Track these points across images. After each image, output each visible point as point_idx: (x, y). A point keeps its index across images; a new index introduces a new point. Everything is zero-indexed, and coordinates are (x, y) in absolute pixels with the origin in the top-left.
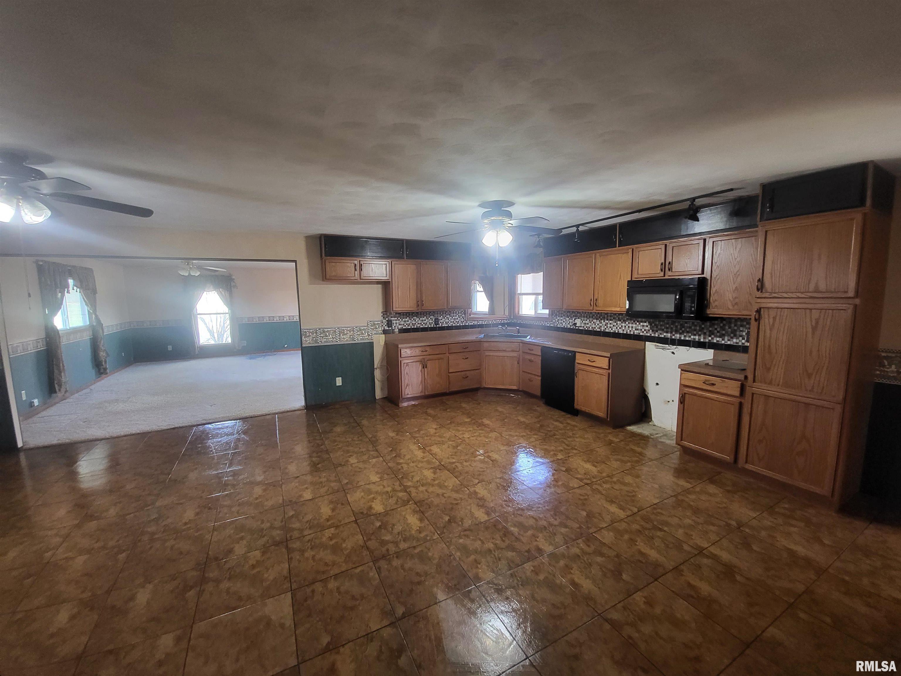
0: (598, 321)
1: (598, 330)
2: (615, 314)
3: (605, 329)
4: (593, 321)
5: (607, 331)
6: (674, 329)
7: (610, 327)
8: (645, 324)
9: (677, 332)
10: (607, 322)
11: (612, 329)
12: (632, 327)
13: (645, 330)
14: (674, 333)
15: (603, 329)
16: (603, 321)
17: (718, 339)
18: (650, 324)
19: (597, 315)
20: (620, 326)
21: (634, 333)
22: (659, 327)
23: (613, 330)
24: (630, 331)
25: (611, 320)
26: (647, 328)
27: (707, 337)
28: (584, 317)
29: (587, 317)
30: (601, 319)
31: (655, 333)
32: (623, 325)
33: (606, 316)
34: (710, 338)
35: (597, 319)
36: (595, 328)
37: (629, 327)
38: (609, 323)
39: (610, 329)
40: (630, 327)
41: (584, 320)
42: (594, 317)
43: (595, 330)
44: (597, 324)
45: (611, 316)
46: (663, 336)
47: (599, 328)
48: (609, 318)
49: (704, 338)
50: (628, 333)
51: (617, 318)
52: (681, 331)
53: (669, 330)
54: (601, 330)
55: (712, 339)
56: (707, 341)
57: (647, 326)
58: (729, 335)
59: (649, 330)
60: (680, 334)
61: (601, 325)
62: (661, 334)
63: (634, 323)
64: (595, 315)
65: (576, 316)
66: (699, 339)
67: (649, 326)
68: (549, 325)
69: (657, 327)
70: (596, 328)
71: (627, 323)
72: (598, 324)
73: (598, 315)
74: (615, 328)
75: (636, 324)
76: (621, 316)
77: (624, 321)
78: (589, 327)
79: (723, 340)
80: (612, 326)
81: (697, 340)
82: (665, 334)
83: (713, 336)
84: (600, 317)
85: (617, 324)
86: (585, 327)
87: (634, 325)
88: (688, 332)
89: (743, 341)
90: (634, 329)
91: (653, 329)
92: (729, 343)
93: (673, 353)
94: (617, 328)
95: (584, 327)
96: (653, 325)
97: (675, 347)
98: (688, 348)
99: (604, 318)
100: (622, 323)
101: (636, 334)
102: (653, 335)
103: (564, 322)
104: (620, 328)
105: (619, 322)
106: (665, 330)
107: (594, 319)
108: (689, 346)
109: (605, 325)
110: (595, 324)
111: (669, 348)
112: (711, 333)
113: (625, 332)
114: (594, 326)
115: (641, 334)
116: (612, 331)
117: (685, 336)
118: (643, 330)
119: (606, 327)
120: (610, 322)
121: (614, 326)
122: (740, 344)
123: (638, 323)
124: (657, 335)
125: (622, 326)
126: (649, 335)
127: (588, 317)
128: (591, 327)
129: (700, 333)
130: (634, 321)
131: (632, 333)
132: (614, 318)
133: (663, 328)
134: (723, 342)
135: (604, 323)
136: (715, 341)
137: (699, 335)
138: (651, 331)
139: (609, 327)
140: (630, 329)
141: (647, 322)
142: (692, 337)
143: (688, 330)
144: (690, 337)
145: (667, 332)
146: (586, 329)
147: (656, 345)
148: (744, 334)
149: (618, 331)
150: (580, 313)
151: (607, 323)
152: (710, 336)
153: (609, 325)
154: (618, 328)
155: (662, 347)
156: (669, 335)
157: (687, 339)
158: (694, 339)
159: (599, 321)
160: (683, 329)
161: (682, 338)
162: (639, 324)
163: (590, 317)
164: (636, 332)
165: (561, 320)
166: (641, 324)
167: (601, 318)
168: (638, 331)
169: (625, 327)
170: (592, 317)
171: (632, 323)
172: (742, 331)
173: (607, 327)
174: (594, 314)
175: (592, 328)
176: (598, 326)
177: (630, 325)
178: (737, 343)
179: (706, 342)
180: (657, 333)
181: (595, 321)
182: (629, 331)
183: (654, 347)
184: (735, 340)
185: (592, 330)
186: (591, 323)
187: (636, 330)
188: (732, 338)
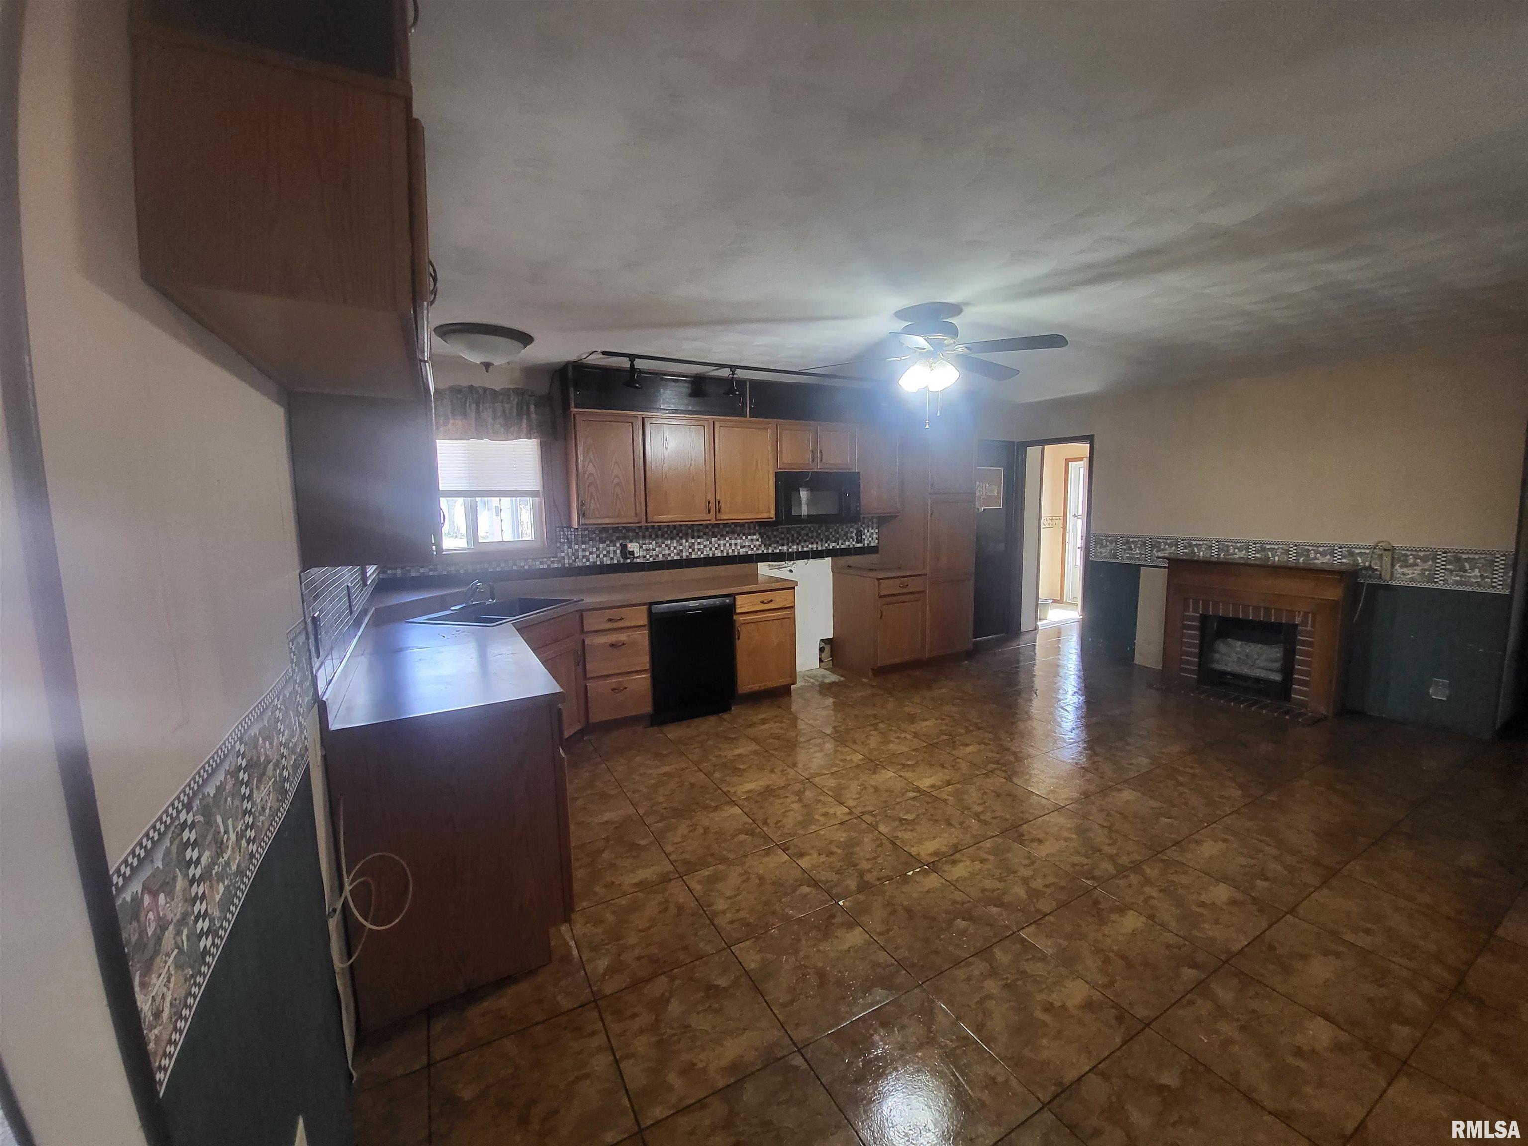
0: (675, 541)
1: (676, 558)
2: (707, 526)
3: (690, 553)
4: (666, 542)
5: (693, 556)
6: (790, 538)
7: (699, 550)
8: (754, 537)
9: (793, 542)
10: (693, 541)
11: (702, 553)
12: (736, 544)
13: (755, 546)
14: (790, 544)
15: (685, 554)
16: (684, 541)
17: (834, 544)
18: (761, 536)
19: (672, 532)
20: (716, 545)
21: (739, 553)
22: (773, 539)
23: (705, 553)
24: (733, 551)
25: (699, 537)
26: (757, 543)
27: (824, 543)
28: (644, 537)
29: (650, 536)
30: (681, 538)
31: (768, 549)
32: (722, 542)
33: (690, 531)
34: (826, 545)
35: (672, 539)
36: (670, 555)
37: (730, 545)
38: (696, 543)
39: (699, 553)
40: (733, 545)
41: (645, 544)
42: (666, 536)
43: (670, 558)
44: (672, 548)
45: (699, 531)
46: (778, 551)
47: (678, 554)
48: (696, 534)
49: (822, 546)
50: (730, 554)
51: (710, 533)
52: (798, 541)
53: (786, 542)
54: (682, 556)
55: (829, 545)
56: (824, 548)
57: (757, 540)
58: (842, 539)
59: (760, 546)
60: (798, 544)
61: (681, 548)
62: (775, 548)
63: (738, 538)
64: (669, 532)
65: (625, 538)
66: (817, 548)
67: (760, 540)
68: (545, 566)
69: (770, 539)
70: (673, 555)
71: (727, 539)
72: (675, 548)
73: (675, 531)
74: (708, 549)
75: (741, 538)
76: (716, 530)
77: (721, 536)
78: (657, 556)
79: (838, 544)
80: (702, 546)
81: (815, 549)
82: (780, 548)
83: (829, 542)
84: (678, 535)
85: (711, 543)
86: (648, 556)
87: (739, 541)
88: (805, 541)
89: (853, 543)
90: (739, 547)
91: (765, 543)
92: (842, 546)
93: (791, 571)
94: (711, 549)
95: (645, 557)
96: (765, 536)
97: (792, 562)
98: (806, 560)
99: (686, 536)
100: (719, 539)
101: (741, 554)
102: (765, 551)
103: (591, 553)
104: (716, 549)
105: (713, 539)
106: (780, 542)
107: (666, 539)
108: (808, 558)
109: (690, 547)
110: (669, 549)
111: (786, 565)
112: (827, 539)
113: (725, 554)
114: (667, 552)
115: (750, 552)
116: (702, 556)
117: (803, 547)
118: (752, 546)
119: (690, 550)
120: (699, 540)
121: (705, 546)
122: (851, 546)
123: (744, 538)
124: (771, 551)
125: (719, 545)
126: (760, 552)
127: (653, 536)
128: (660, 556)
129: (817, 540)
130: (738, 535)
131: (736, 553)
132: (705, 534)
133: (778, 539)
134: (838, 547)
135: (687, 544)
136: (831, 547)
137: (817, 543)
138: (762, 546)
139: (696, 550)
140: (733, 548)
141: (757, 534)
142: (810, 546)
143: (805, 538)
144: (808, 546)
145: (783, 545)
146: (651, 560)
147: (769, 565)
148: (853, 535)
149: (714, 554)
150: (634, 531)
151: (693, 543)
152: (826, 542)
153: (696, 547)
154: (713, 549)
155: (778, 565)
156: (785, 548)
157: (805, 549)
158: (812, 548)
159: (678, 542)
160: (800, 538)
161: (800, 550)
162: (746, 538)
163: (657, 536)
164: (742, 551)
165: (584, 550)
166: (749, 537)
167: (681, 535)
168: (744, 550)
169: (725, 545)
170: (662, 536)
171: (736, 539)
172: (851, 532)
173: (693, 550)
174: (666, 529)
175: (663, 555)
176: (675, 551)
177: (733, 541)
178: (849, 545)
179: (823, 550)
180: (770, 548)
181: (669, 542)
182: (730, 551)
183: (767, 568)
184: (847, 543)
185: (664, 559)
186: (660, 546)
187: (741, 547)
188: (845, 541)
